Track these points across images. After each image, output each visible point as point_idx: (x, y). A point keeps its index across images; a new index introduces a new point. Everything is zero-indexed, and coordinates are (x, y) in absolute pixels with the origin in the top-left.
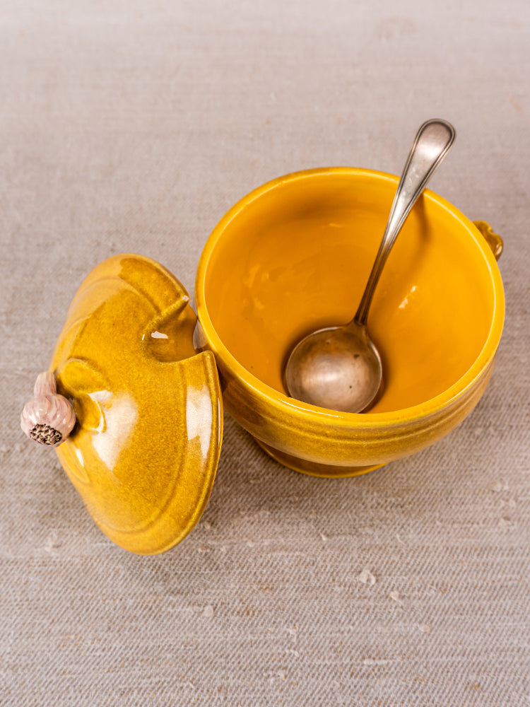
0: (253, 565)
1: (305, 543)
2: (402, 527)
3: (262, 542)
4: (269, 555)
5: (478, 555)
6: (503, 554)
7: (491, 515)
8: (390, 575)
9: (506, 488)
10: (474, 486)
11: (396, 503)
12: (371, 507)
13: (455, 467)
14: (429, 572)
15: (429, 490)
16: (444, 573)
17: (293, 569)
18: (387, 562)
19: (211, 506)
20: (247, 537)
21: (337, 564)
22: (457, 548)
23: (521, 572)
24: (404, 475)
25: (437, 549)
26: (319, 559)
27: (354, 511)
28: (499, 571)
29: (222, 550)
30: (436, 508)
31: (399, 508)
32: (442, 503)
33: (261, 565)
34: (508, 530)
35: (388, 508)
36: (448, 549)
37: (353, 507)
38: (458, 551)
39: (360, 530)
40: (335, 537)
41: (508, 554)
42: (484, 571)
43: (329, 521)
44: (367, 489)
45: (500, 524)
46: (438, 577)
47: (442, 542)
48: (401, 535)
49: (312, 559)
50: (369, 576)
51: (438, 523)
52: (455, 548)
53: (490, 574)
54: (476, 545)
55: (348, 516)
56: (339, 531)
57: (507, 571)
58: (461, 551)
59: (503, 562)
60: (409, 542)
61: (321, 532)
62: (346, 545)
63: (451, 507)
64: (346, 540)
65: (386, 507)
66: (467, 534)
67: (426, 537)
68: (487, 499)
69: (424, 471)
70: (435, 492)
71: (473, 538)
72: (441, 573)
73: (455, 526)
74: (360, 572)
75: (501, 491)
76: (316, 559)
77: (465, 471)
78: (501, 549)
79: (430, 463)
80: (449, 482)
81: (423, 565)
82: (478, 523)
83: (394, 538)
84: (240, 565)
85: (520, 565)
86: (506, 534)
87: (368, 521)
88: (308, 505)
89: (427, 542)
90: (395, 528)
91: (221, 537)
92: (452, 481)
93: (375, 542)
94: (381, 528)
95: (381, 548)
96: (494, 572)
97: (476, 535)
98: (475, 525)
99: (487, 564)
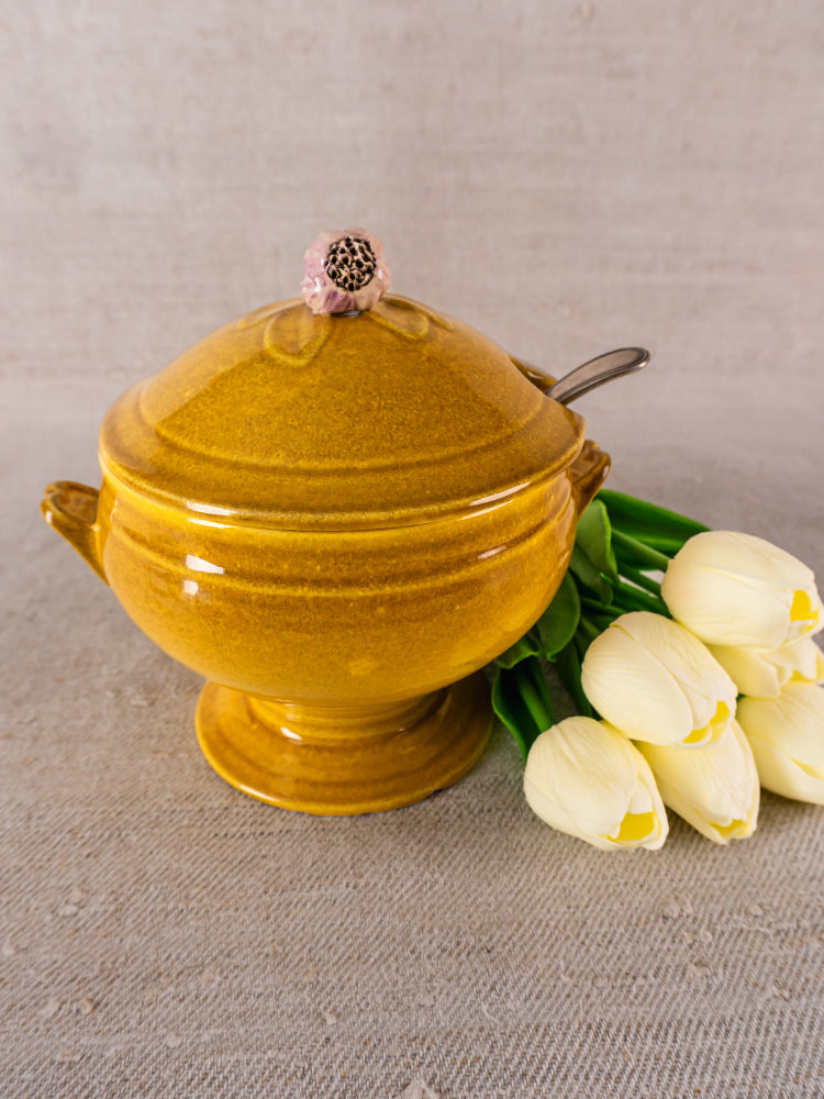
0: (170, 1085)
1: (288, 1033)
2: (493, 988)
3: (199, 1036)
4: (209, 1062)
5: (656, 1037)
6: (706, 1033)
7: (668, 960)
8: (470, 1089)
9: (689, 910)
10: (626, 912)
11: (478, 946)
12: (429, 957)
13: (587, 881)
14: (555, 1077)
15: (540, 921)
16: (587, 1078)
17: (258, 1087)
18: (464, 1062)
19: (102, 971)
20: (166, 1026)
21: (355, 1071)
22: (609, 1025)
23: (753, 1067)
24: (492, 899)
25: (568, 1028)
26: (316, 1064)
27: (394, 966)
28: (705, 1068)
29: (107, 1054)
30: (559, 951)
31: (484, 954)
32: (569, 943)
33: (189, 1083)
34: (709, 986)
35: (463, 956)
36: (589, 1027)
37: (392, 958)
38: (613, 1031)
39: (405, 1000)
40: (353, 1017)
41: (717, 1033)
42: (673, 1070)
43: (342, 988)
44: (420, 924)
45: (689, 974)
46: (576, 1088)
47: (576, 1013)
48: (491, 1004)
49: (301, 1064)
50: (424, 1092)
51: (565, 978)
52: (604, 1026)
53: (686, 1076)
54: (648, 1019)
55: (381, 976)
56: (362, 1006)
57: (721, 1067)
58: (619, 1030)
59: (711, 1050)
60: (507, 1018)
61: (325, 1008)
62: (376, 1032)
63: (588, 950)
64: (376, 1021)
65: (459, 954)
66: (626, 998)
67: (543, 1005)
68: (656, 932)
69: (529, 890)
70: (552, 923)
71: (641, 1004)
72: (582, 1078)
73: (600, 983)
74: (405, 1086)
75: (680, 916)
76: (310, 1065)
77: (607, 887)
78: (700, 1023)
79: (538, 876)
80: (577, 907)
81: (541, 1063)
82: (645, 977)
83: (477, 1012)
84: (141, 1087)
85: (746, 1053)
86: (706, 993)
87: (422, 983)
88: (301, 960)
89: (544, 1016)
90: (479, 992)
91: (110, 1030)
92: (584, 904)
93: (438, 1023)
94: (448, 994)
95: (449, 1034)
96: (694, 1072)
97: (645, 999)
98: (640, 981)
99: (678, 1056)
